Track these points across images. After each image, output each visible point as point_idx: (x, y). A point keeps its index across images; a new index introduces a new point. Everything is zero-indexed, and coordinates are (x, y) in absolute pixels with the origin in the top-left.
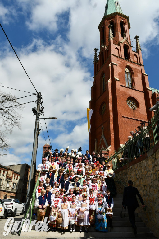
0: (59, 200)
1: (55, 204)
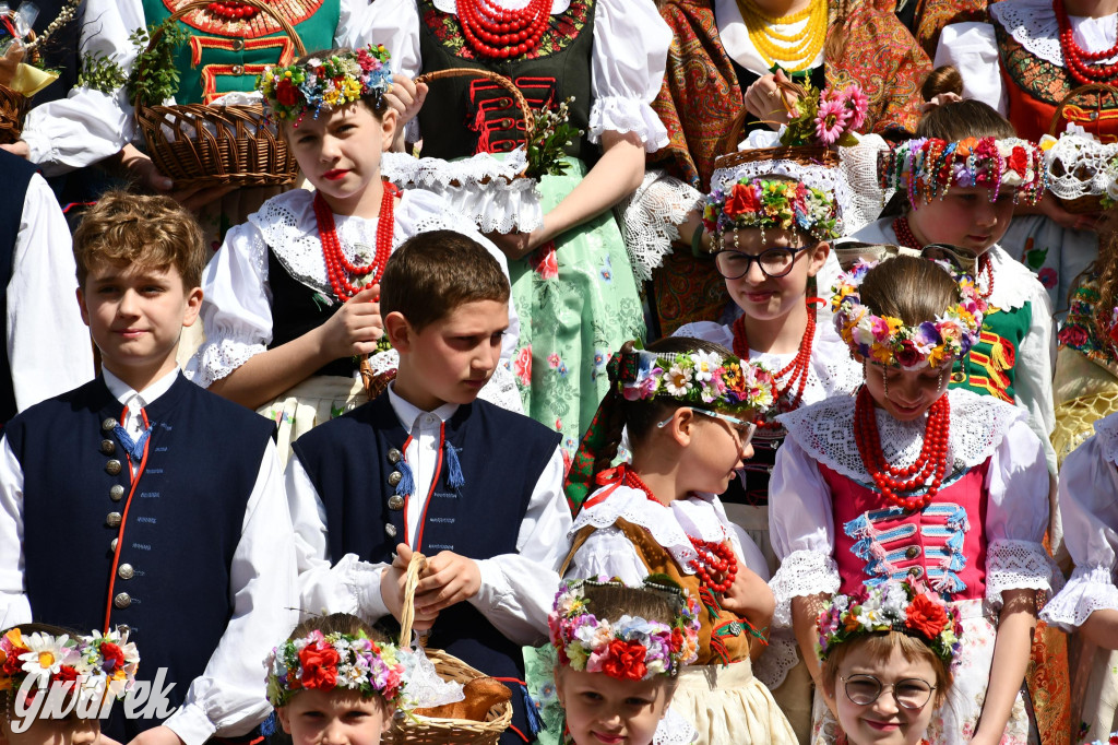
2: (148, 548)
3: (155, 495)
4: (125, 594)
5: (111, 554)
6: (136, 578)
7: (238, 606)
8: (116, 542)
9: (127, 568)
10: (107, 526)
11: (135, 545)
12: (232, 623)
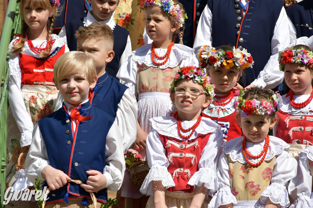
0: (203, 138)
1: (171, 168)
2: (248, 34)
3: (250, 20)
4: (241, 47)
5: (237, 35)
6: (244, 42)
7: (273, 52)
8: (238, 32)
9: (241, 39)
10: (236, 28)
11: (244, 33)
12: (271, 57)
